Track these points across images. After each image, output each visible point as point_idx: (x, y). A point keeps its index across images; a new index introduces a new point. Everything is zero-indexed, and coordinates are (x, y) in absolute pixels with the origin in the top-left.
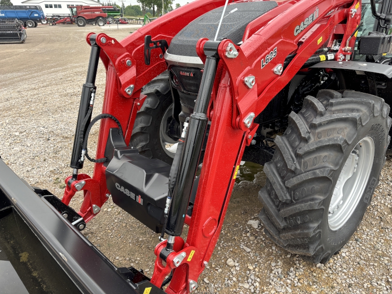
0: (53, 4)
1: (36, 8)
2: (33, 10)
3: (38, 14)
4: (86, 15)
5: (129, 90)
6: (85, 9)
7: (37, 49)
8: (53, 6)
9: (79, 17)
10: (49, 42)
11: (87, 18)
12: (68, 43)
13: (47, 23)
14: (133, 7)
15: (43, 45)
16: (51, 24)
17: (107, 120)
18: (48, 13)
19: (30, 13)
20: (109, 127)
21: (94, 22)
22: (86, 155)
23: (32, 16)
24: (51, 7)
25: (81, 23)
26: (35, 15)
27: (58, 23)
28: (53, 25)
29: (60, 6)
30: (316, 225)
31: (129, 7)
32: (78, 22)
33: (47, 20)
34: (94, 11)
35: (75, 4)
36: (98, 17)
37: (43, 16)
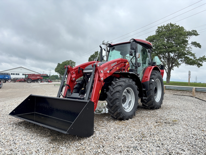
0: (15, 73)
1: (7, 74)
2: (6, 75)
3: (8, 77)
4: (32, 78)
5: (74, 79)
6: (33, 75)
7: (8, 91)
8: (15, 74)
9: (29, 79)
10: (13, 88)
11: (32, 79)
12: (23, 89)
13: (11, 81)
14: (55, 76)
15: (11, 90)
16: (13, 82)
17: (67, 86)
18: (12, 77)
19: (4, 76)
20: (68, 88)
21: (36, 81)
22: (62, 94)
23: (5, 77)
24: (14, 74)
25: (29, 81)
26: (6, 77)
27: (17, 81)
28: (14, 82)
29: (19, 74)
30: (118, 103)
31: (53, 76)
32: (28, 81)
33: (11, 80)
34: (37, 77)
35: (26, 73)
36: (38, 79)
37: (10, 78)
